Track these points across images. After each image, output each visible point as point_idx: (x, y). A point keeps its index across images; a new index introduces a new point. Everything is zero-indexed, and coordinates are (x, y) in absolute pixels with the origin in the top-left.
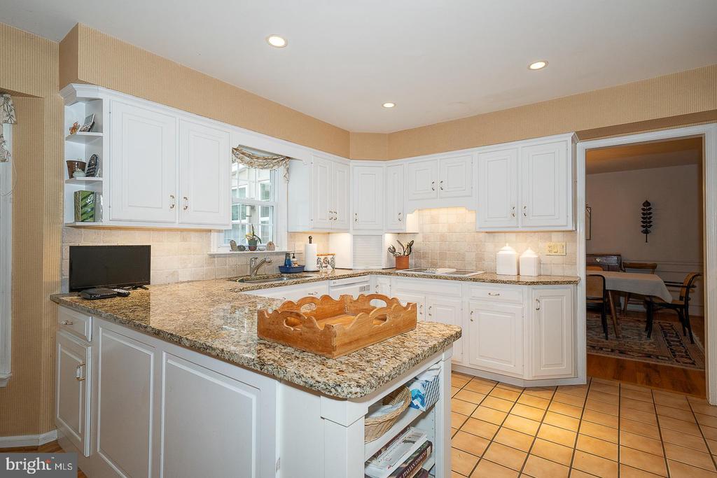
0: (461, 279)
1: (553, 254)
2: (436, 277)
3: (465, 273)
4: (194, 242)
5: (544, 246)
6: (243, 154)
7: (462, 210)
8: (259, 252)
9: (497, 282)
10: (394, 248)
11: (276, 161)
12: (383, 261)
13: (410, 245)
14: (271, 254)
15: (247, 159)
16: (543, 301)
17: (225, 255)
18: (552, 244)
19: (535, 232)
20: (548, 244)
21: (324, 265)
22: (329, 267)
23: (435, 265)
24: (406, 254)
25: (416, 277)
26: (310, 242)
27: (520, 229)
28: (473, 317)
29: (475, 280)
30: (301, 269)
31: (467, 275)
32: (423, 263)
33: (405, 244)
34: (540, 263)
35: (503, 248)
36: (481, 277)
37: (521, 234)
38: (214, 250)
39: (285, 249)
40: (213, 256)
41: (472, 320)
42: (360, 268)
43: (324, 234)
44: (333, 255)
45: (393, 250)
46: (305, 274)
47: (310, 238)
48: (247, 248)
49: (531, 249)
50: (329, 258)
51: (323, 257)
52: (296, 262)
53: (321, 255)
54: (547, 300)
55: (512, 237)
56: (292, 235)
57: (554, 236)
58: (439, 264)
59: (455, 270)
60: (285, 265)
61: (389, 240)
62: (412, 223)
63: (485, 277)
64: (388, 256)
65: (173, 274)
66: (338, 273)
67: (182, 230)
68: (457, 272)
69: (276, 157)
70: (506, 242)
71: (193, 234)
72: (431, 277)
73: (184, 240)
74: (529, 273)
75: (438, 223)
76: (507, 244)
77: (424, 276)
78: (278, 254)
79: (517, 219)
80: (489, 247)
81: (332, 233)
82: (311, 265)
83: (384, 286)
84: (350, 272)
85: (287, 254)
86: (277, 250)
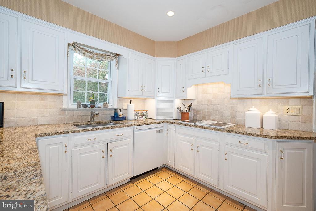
0: (219, 130)
1: (290, 114)
2: (202, 127)
3: (223, 125)
4: (50, 101)
5: (283, 108)
6: (86, 51)
7: (222, 85)
8: (98, 108)
9: (246, 134)
10: (180, 108)
11: (109, 56)
12: (174, 115)
13: (190, 107)
14: (106, 109)
15: (89, 54)
16: (286, 152)
17: (73, 110)
18: (289, 107)
19: (275, 98)
20: (286, 107)
21: (140, 116)
22: (144, 117)
23: (204, 119)
24: (187, 111)
25: (189, 126)
26: (131, 103)
27: (265, 95)
28: (227, 157)
29: (229, 131)
30: (124, 119)
31: (223, 127)
32: (198, 117)
33: (187, 106)
34: (279, 120)
35: (251, 109)
36: (234, 129)
37: (264, 100)
38: (65, 106)
39: (116, 107)
40: (64, 110)
41: (226, 159)
42: (161, 119)
43: (142, 99)
44: (146, 111)
45: (180, 109)
46: (126, 122)
47: (131, 101)
48: (89, 106)
49: (272, 110)
50: (144, 112)
51: (139, 112)
52: (121, 114)
53: (139, 111)
54: (289, 151)
55: (257, 102)
56: (121, 99)
57: (291, 101)
58: (207, 118)
59: (216, 122)
60: (115, 116)
61: (178, 103)
62: (191, 93)
63: (237, 129)
64: (177, 112)
65: (34, 120)
66: (150, 121)
67: (41, 94)
68: (217, 124)
69: (109, 54)
70: (252, 105)
71: (49, 97)
72: (199, 127)
73: (42, 100)
74: (271, 127)
75: (207, 93)
76: (253, 106)
77: (194, 126)
78: (110, 109)
79: (263, 88)
80: (240, 108)
81: (146, 99)
82: (131, 116)
83: (171, 130)
84: (155, 121)
85: (116, 110)
86: (110, 107)
